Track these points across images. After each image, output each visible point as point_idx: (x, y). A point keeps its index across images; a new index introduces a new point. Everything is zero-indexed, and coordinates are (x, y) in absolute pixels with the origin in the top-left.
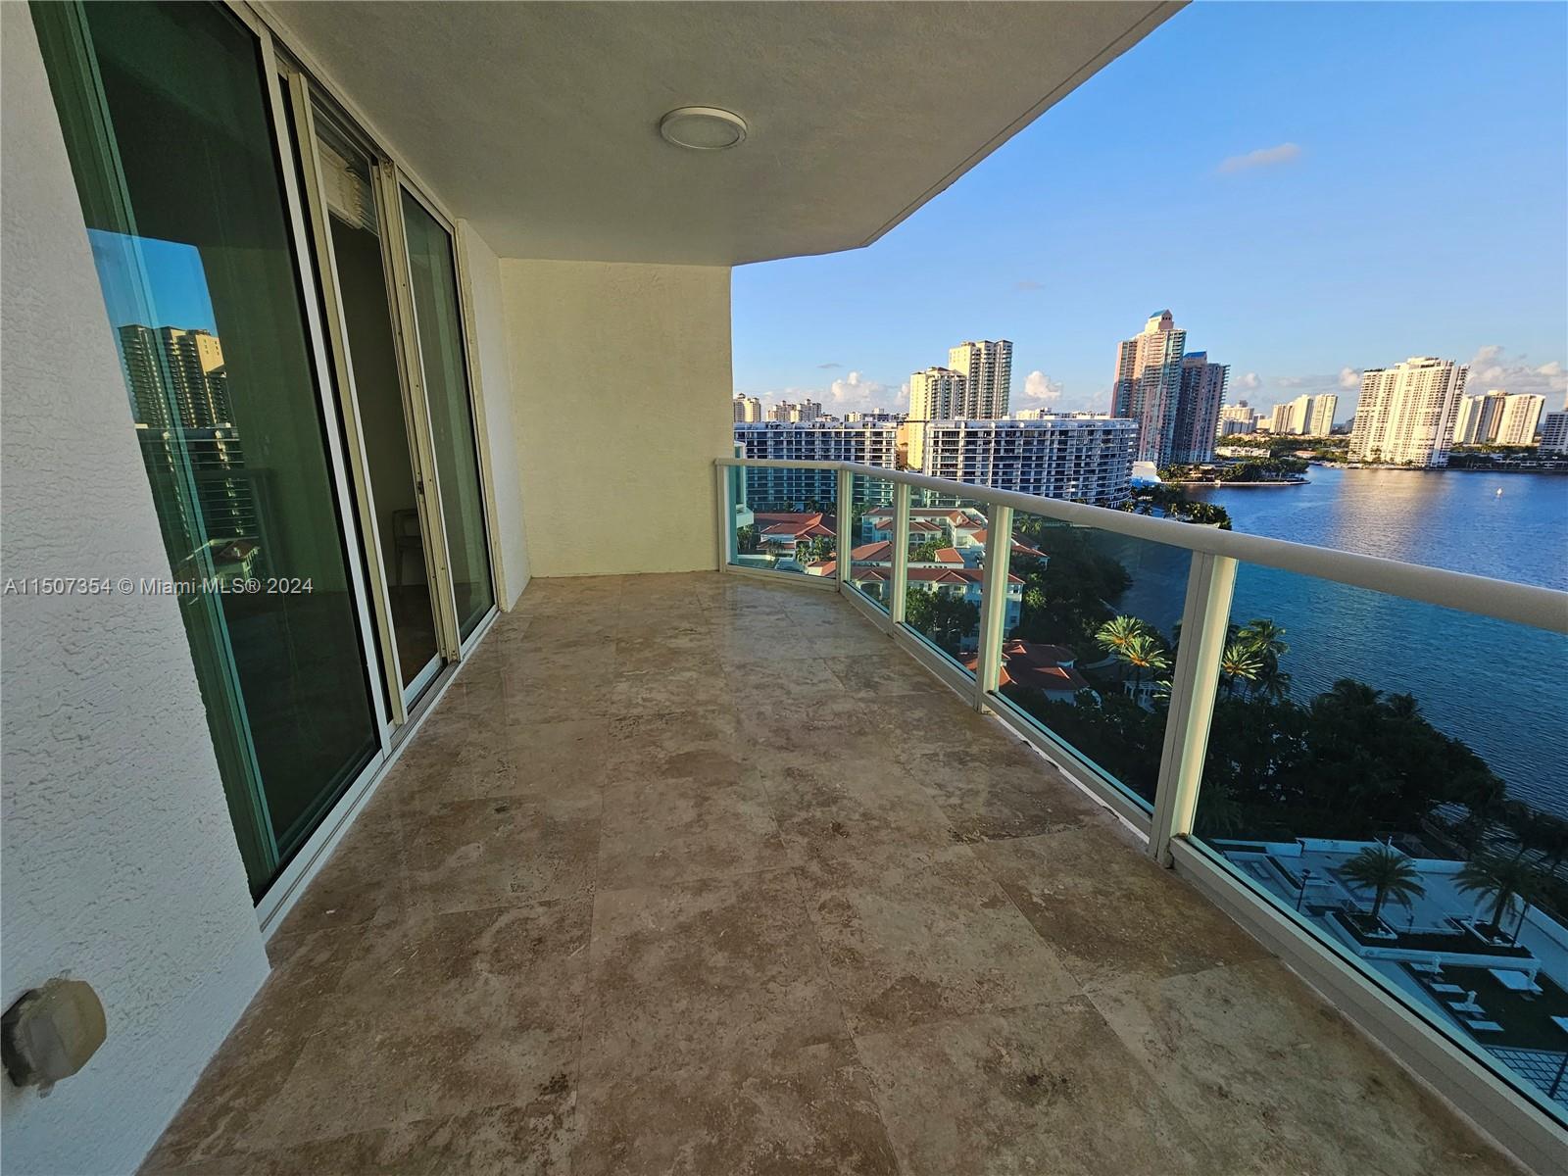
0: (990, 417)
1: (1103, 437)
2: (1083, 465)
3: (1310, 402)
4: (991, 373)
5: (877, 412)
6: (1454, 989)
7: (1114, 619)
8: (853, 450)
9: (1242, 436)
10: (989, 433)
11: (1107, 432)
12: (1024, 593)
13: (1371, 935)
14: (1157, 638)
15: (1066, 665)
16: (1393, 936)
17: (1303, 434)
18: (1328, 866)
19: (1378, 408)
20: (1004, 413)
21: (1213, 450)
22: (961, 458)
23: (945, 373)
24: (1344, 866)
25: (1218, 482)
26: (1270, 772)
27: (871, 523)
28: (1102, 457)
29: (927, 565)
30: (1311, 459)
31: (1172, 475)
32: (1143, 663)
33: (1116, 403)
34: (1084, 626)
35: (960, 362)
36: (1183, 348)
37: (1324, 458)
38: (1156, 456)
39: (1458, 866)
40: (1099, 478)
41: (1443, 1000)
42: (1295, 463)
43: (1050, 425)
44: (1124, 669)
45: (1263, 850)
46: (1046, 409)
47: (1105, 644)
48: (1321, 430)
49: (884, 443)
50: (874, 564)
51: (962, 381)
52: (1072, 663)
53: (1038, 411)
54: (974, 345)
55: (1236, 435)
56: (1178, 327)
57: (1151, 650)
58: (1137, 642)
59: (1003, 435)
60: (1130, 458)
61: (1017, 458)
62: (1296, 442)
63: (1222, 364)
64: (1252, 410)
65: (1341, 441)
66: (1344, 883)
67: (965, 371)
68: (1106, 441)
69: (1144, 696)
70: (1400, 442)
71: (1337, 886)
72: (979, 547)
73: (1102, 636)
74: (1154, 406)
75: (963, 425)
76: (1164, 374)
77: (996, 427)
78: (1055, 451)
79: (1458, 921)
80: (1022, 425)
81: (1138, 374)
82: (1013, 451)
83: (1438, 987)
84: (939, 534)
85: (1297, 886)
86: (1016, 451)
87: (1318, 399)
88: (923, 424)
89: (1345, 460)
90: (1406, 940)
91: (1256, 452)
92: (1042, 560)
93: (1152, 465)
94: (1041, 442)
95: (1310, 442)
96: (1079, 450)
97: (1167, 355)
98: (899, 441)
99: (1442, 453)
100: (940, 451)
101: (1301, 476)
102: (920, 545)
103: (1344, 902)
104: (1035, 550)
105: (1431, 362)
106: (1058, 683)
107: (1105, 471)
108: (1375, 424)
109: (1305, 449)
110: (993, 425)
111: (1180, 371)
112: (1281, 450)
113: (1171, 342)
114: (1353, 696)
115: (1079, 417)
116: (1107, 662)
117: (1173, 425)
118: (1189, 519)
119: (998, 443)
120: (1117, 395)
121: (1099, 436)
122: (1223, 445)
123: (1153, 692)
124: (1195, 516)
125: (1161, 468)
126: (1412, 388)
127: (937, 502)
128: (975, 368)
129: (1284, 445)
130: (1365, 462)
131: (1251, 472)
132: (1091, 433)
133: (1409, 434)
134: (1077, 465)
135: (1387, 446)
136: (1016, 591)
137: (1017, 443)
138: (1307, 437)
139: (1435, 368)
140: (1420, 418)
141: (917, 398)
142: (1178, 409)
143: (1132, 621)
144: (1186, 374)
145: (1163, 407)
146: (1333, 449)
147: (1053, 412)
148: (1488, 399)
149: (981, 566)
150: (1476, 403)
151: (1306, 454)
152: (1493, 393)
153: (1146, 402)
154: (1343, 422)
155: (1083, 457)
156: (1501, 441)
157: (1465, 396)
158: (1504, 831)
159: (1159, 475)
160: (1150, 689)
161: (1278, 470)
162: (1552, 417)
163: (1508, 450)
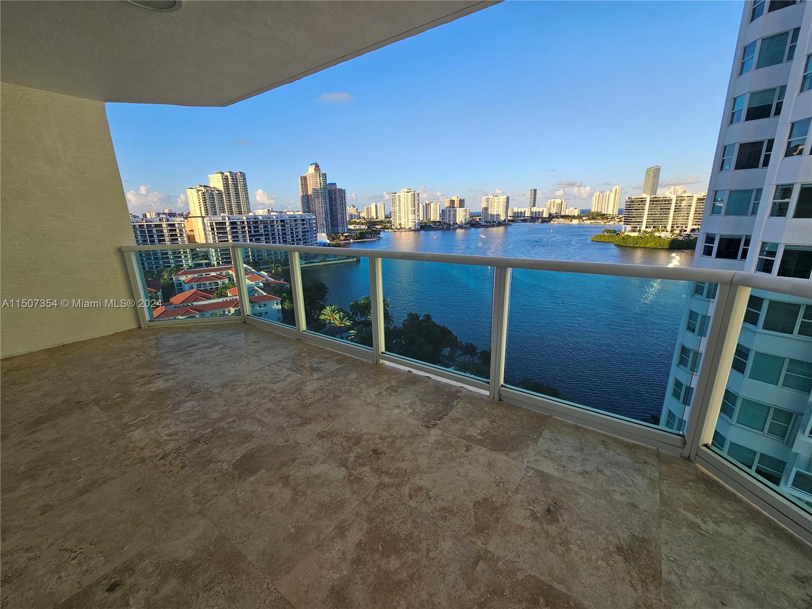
0: (241, 214)
1: (301, 222)
2: (295, 237)
3: (376, 205)
4: (236, 189)
5: (167, 211)
7: (325, 308)
8: (155, 236)
9: (356, 220)
10: (243, 223)
11: (303, 220)
12: (282, 304)
14: (344, 312)
17: (376, 219)
19: (397, 208)
20: (249, 211)
21: (347, 227)
22: (230, 237)
23: (208, 189)
25: (351, 240)
27: (180, 280)
28: (303, 232)
29: (225, 299)
30: (381, 228)
31: (334, 239)
32: (341, 325)
33: (303, 206)
34: (313, 314)
35: (216, 182)
36: (326, 181)
37: (385, 228)
38: (325, 231)
42: (376, 230)
43: (275, 217)
46: (270, 209)
47: (324, 320)
48: (382, 217)
49: (178, 230)
50: (189, 304)
51: (220, 193)
53: (266, 210)
54: (223, 173)
55: (354, 220)
56: (323, 171)
57: (343, 318)
58: (337, 316)
59: (251, 223)
60: (315, 232)
61: (261, 235)
62: (375, 221)
63: (343, 189)
64: (357, 209)
65: (389, 221)
67: (220, 187)
68: (303, 224)
70: (406, 221)
72: (253, 285)
73: (322, 317)
74: (320, 206)
75: (227, 218)
76: (321, 193)
77: (247, 219)
78: (280, 230)
80: (260, 218)
81: (310, 192)
82: (258, 231)
84: (227, 281)
86: (260, 232)
87: (378, 204)
88: (201, 218)
89: (391, 229)
91: (363, 227)
92: (286, 286)
93: (325, 235)
94: (272, 226)
95: (379, 222)
96: (292, 229)
97: (320, 183)
98: (188, 229)
99: (418, 224)
100: (216, 234)
101: (379, 236)
102: (217, 289)
104: (282, 281)
105: (409, 191)
107: (306, 239)
108: (398, 214)
109: (378, 225)
110: (245, 218)
111: (327, 191)
112: (370, 225)
113: (321, 178)
115: (288, 213)
116: (326, 328)
117: (329, 216)
119: (249, 227)
120: (303, 203)
121: (299, 222)
122: (350, 224)
125: (329, 236)
126: (405, 200)
127: (221, 263)
128: (226, 185)
129: (372, 223)
130: (398, 229)
131: (362, 235)
132: (295, 221)
133: (408, 217)
134: (292, 237)
135: (403, 222)
136: (277, 304)
137: (260, 227)
138: (378, 220)
139: (410, 193)
140: (410, 212)
141: (194, 203)
142: (330, 209)
143: (333, 307)
144: (330, 192)
145: (323, 208)
146: (387, 224)
147: (274, 210)
148: (426, 204)
149: (256, 294)
150: (423, 206)
151: (379, 227)
152: (427, 202)
153: (316, 206)
154: (388, 214)
155: (294, 233)
156: (432, 219)
157: (420, 203)
158: (460, 352)
159: (328, 239)
160: (346, 335)
161: (371, 234)
162: (442, 210)
163: (434, 222)
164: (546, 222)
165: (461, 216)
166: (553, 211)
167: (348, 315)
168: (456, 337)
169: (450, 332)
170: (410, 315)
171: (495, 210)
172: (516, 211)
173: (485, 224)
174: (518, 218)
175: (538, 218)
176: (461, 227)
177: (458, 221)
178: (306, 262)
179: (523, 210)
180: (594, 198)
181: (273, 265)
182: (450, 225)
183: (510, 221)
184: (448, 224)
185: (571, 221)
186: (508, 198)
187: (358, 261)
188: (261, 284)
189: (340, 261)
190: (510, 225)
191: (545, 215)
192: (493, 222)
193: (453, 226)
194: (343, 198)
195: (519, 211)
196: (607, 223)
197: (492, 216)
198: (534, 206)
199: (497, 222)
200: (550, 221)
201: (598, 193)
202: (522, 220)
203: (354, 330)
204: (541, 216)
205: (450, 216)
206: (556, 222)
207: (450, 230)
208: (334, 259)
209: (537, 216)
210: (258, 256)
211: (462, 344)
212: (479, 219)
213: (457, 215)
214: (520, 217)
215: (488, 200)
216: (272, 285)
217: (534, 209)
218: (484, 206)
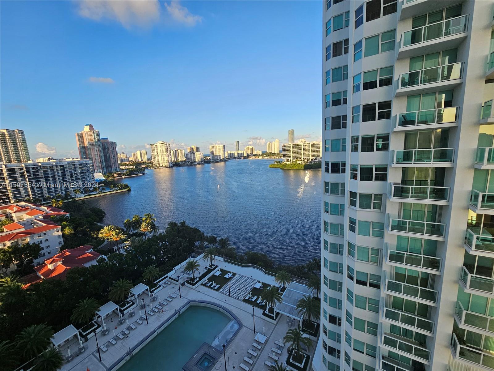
0: (20, 162)
1: (79, 166)
2: (74, 177)
3: (140, 152)
4: (15, 143)
6: (211, 283)
7: (103, 228)
9: (126, 163)
10: (22, 169)
11: (81, 164)
12: (62, 230)
13: (194, 282)
14: (120, 229)
15: (89, 251)
16: (198, 279)
17: (141, 161)
18: (181, 271)
19: (156, 154)
20: (28, 160)
21: (119, 167)
22: (7, 181)
24: (185, 270)
25: (123, 177)
26: (162, 254)
28: (81, 173)
30: (145, 167)
31: (109, 176)
32: (118, 239)
33: (81, 155)
34: (92, 234)
36: (99, 137)
37: (148, 167)
38: (101, 171)
39: (203, 255)
40: (82, 181)
41: (209, 287)
42: (142, 169)
43: (54, 163)
44: (112, 243)
45: (167, 277)
46: (51, 158)
47: (103, 238)
48: (145, 160)
52: (92, 249)
53: (47, 158)
55: (124, 162)
56: (96, 130)
57: (119, 234)
58: (114, 233)
59: (31, 169)
60: (92, 172)
61: (42, 178)
62: (140, 163)
63: (114, 142)
64: (126, 155)
65: (151, 162)
66: (186, 274)
68: (81, 168)
69: (121, 249)
70: (163, 161)
71: (185, 275)
72: (33, 218)
73: (100, 236)
74: (95, 154)
75: (4, 166)
76: (96, 145)
77: (26, 166)
78: (60, 173)
79: (206, 267)
80: (40, 164)
81: (86, 145)
82: (38, 175)
83: (208, 285)
84: (4, 218)
85: (177, 281)
86: (40, 175)
87: (142, 151)
89: (153, 167)
90: (201, 278)
91: (131, 167)
92: (67, 216)
93: (101, 174)
94: (52, 170)
95: (144, 163)
96: (71, 172)
97: (95, 138)
99: (171, 163)
101: (144, 172)
103: (187, 278)
104: (62, 212)
105: (163, 142)
106: (89, 259)
107: (84, 178)
108: (157, 158)
109: (143, 165)
110: (23, 165)
111: (101, 144)
112: (137, 166)
114: (173, 225)
115: (67, 160)
116: (105, 243)
117: (104, 160)
118: (118, 189)
119: (28, 172)
120: (80, 152)
121: (77, 166)
122: (121, 166)
123: (124, 247)
124: (119, 188)
125: (104, 175)
126: (161, 148)
129: (138, 164)
130: (157, 167)
131: (131, 172)
132: (74, 165)
134: (72, 177)
135: (160, 162)
136: (58, 231)
137: (39, 172)
138: (142, 162)
139: (164, 144)
140: (165, 156)
142: (104, 156)
143: (110, 227)
144: (103, 144)
145: (98, 155)
146: (149, 164)
147: (54, 158)
148: (175, 151)
149: (35, 226)
150: (174, 152)
151: (144, 166)
152: (176, 149)
153: (92, 154)
154: (150, 157)
155: (73, 174)
156: (180, 160)
157: (171, 150)
158: (206, 243)
159: (104, 177)
160: (122, 246)
161: (138, 171)
162: (186, 154)
163: (182, 161)
164: (246, 158)
165: (198, 157)
166: (249, 153)
167: (123, 230)
168: (203, 233)
169: (199, 231)
170: (171, 223)
171: (218, 153)
172: (230, 153)
173: (213, 161)
174: (231, 157)
175: (242, 157)
176: (199, 163)
177: (197, 160)
178: (85, 195)
179: (233, 153)
180: (267, 145)
181: (54, 200)
182: (192, 163)
183: (227, 159)
184: (191, 162)
185: (258, 157)
186: (224, 146)
187: (129, 190)
188: (41, 217)
189: (114, 192)
190: (227, 161)
191: (245, 155)
192: (217, 160)
193: (194, 163)
194: (115, 148)
195: (231, 153)
196: (276, 158)
197: (217, 156)
198: (239, 150)
199: (220, 160)
200: (248, 158)
201: (269, 143)
202: (233, 158)
203: (128, 241)
204: (243, 155)
205: (191, 157)
206: (251, 158)
207: (192, 165)
208: (109, 191)
209: (241, 155)
210: (38, 194)
211: (207, 237)
212: (209, 158)
213: (196, 156)
214: (232, 156)
215: (213, 147)
216: (52, 216)
217: (239, 152)
218: (211, 150)
